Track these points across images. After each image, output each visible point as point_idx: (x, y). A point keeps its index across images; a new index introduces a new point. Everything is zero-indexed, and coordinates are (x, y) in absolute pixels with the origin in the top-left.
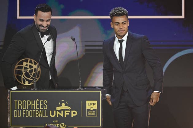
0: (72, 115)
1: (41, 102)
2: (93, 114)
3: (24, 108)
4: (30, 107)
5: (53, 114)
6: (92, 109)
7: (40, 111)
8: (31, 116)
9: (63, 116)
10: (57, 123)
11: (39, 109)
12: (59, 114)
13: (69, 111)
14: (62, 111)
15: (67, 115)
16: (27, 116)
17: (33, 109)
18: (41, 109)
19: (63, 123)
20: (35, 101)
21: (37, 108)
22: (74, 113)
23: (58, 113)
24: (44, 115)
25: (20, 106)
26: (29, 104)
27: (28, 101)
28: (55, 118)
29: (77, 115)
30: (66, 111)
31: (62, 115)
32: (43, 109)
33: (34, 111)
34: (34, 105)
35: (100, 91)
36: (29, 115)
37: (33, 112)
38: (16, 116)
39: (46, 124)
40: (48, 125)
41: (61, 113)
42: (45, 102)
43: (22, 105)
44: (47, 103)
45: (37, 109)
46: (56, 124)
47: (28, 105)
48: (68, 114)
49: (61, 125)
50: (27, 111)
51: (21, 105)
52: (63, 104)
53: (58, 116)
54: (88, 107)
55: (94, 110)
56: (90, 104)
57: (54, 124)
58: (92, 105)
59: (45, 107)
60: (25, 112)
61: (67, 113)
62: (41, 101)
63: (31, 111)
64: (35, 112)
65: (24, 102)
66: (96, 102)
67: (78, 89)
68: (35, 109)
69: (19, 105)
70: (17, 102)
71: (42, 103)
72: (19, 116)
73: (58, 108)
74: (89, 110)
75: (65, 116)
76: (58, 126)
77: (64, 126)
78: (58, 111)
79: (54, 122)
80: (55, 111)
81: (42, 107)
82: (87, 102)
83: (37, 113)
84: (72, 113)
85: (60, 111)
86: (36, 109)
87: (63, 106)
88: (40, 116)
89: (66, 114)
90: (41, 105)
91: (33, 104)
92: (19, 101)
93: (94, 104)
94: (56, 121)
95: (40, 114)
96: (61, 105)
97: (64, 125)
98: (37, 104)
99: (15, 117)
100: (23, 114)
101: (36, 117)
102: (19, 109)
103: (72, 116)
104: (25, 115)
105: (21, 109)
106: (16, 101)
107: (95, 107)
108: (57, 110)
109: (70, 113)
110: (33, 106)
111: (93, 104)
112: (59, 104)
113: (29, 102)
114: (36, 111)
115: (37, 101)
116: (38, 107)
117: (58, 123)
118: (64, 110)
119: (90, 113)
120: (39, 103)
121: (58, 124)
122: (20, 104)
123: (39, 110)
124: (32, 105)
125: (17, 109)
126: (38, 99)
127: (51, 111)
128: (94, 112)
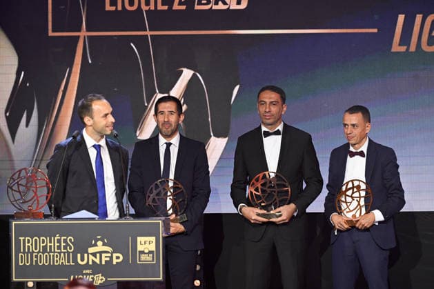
0: (115, 261)
1: (64, 239)
2: (150, 258)
3: (36, 249)
5: (82, 260)
6: (146, 251)
7: (62, 255)
8: (46, 262)
10: (89, 274)
11: (59, 251)
12: (93, 260)
13: (109, 255)
14: (98, 255)
15: (106, 261)
16: (40, 262)
17: (51, 251)
18: (63, 250)
19: (100, 275)
20: (53, 238)
22: (118, 258)
23: (91, 257)
24: (69, 262)
25: (29, 247)
26: (43, 242)
27: (41, 238)
28: (87, 266)
29: (122, 261)
30: (104, 255)
31: (97, 261)
32: (66, 251)
33: (52, 254)
34: (52, 244)
35: (160, 220)
36: (44, 261)
37: (50, 256)
38: (22, 263)
39: (72, 277)
40: (74, 277)
41: (96, 257)
42: (70, 240)
43: (32, 245)
44: (73, 241)
45: (56, 250)
46: (88, 276)
47: (42, 245)
48: (108, 259)
49: (96, 277)
50: (40, 255)
51: (30, 244)
52: (100, 243)
53: (90, 263)
54: (140, 248)
55: (150, 252)
56: (143, 243)
57: (85, 276)
58: (147, 244)
59: (70, 249)
60: (36, 257)
61: (106, 257)
62: (62, 238)
63: (46, 255)
64: (53, 256)
65: (36, 239)
66: (153, 239)
67: (123, 219)
68: (53, 250)
69: (27, 244)
70: (24, 241)
71: (65, 241)
72: (28, 263)
73: (91, 250)
74: (142, 252)
75: (103, 263)
76: (91, 280)
77: (102, 279)
78: (91, 254)
79: (84, 272)
80: (86, 255)
81: (65, 248)
82: (139, 239)
83: (57, 257)
84: (114, 258)
85: (94, 255)
86: (54, 252)
87: (100, 247)
88: (62, 263)
89: (104, 259)
90: (63, 244)
91: (50, 242)
92: (27, 238)
93: (150, 242)
94: (88, 271)
95: (61, 260)
96: (96, 245)
97: (100, 278)
98: (58, 243)
99: (20, 264)
100: (34, 259)
101: (55, 264)
102: (27, 250)
103: (114, 263)
104: (37, 261)
105: (31, 250)
106: (22, 238)
107: (153, 247)
108: (90, 252)
109: (111, 258)
110: (50, 246)
111: (148, 242)
112: (93, 242)
113: (43, 240)
114: (55, 254)
115: (56, 238)
116: (59, 247)
117: (91, 274)
118: (101, 253)
119: (143, 257)
120: (59, 241)
121: (91, 276)
122: (28, 242)
123: (60, 253)
124: (49, 244)
125: (24, 252)
126: (58, 235)
127: (79, 255)
128: (151, 255)
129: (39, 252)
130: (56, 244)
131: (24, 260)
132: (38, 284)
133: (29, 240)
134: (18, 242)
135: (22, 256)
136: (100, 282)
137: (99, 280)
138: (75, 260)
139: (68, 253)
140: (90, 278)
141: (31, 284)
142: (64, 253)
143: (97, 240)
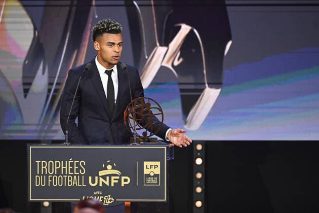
0: (123, 183)
1: (76, 163)
3: (51, 171)
4: (59, 170)
5: (93, 182)
6: (152, 174)
7: (75, 177)
8: (60, 184)
9: (108, 185)
10: (100, 195)
11: (72, 174)
12: (102, 182)
13: (118, 178)
14: (108, 178)
15: (114, 183)
16: (55, 184)
18: (75, 173)
19: (110, 196)
20: (66, 162)
21: (71, 172)
22: (125, 180)
23: (101, 180)
24: (81, 184)
25: (44, 169)
26: (58, 166)
27: (56, 162)
28: (97, 188)
29: (130, 183)
30: (113, 178)
31: (107, 183)
32: (78, 173)
33: (65, 176)
34: (66, 167)
35: (165, 146)
36: (58, 183)
37: (64, 178)
38: (38, 184)
39: (84, 197)
41: (106, 180)
42: (82, 163)
43: (47, 167)
44: (85, 164)
45: (69, 173)
46: (98, 197)
47: (56, 168)
48: (117, 181)
49: (106, 198)
50: (55, 177)
51: (45, 167)
52: (109, 167)
53: (101, 185)
54: (146, 172)
55: (156, 175)
56: (149, 167)
57: (95, 197)
58: (152, 168)
59: (83, 172)
60: (51, 178)
61: (115, 179)
62: (75, 162)
63: (60, 177)
64: (67, 178)
65: (51, 163)
66: (158, 163)
67: (131, 145)
68: (66, 173)
69: (43, 167)
70: (40, 163)
71: (78, 164)
72: (43, 184)
73: (101, 173)
74: (148, 176)
75: (113, 185)
76: (101, 200)
77: (111, 200)
78: (101, 177)
79: (95, 193)
80: (96, 178)
82: (146, 163)
83: (70, 179)
84: (123, 180)
85: (104, 177)
86: (68, 175)
87: (110, 170)
88: (75, 184)
89: (113, 181)
90: (75, 167)
91: (64, 166)
92: (42, 162)
93: (156, 167)
94: (98, 193)
95: (74, 182)
96: (106, 169)
97: (110, 199)
99: (36, 185)
100: (49, 181)
101: (69, 185)
102: (42, 173)
103: (123, 185)
104: (51, 183)
105: (46, 173)
106: (38, 162)
107: (157, 171)
108: (100, 175)
109: (120, 180)
110: (64, 169)
111: (154, 166)
112: (103, 166)
113: (58, 163)
114: (69, 177)
115: (69, 162)
116: (72, 170)
117: (101, 195)
118: (110, 176)
119: (149, 180)
120: (72, 165)
121: (101, 197)
122: (44, 166)
123: (73, 176)
124: (62, 167)
125: (40, 175)
126: (71, 159)
127: (90, 178)
128: (156, 178)
129: (54, 174)
130: (69, 167)
131: (40, 182)
132: (53, 204)
133: (44, 163)
134: (34, 165)
135: (38, 177)
136: (109, 202)
137: (109, 200)
138: (87, 182)
139: (81, 175)
140: (100, 199)
141: (46, 204)
142: (77, 175)
143: (107, 164)
